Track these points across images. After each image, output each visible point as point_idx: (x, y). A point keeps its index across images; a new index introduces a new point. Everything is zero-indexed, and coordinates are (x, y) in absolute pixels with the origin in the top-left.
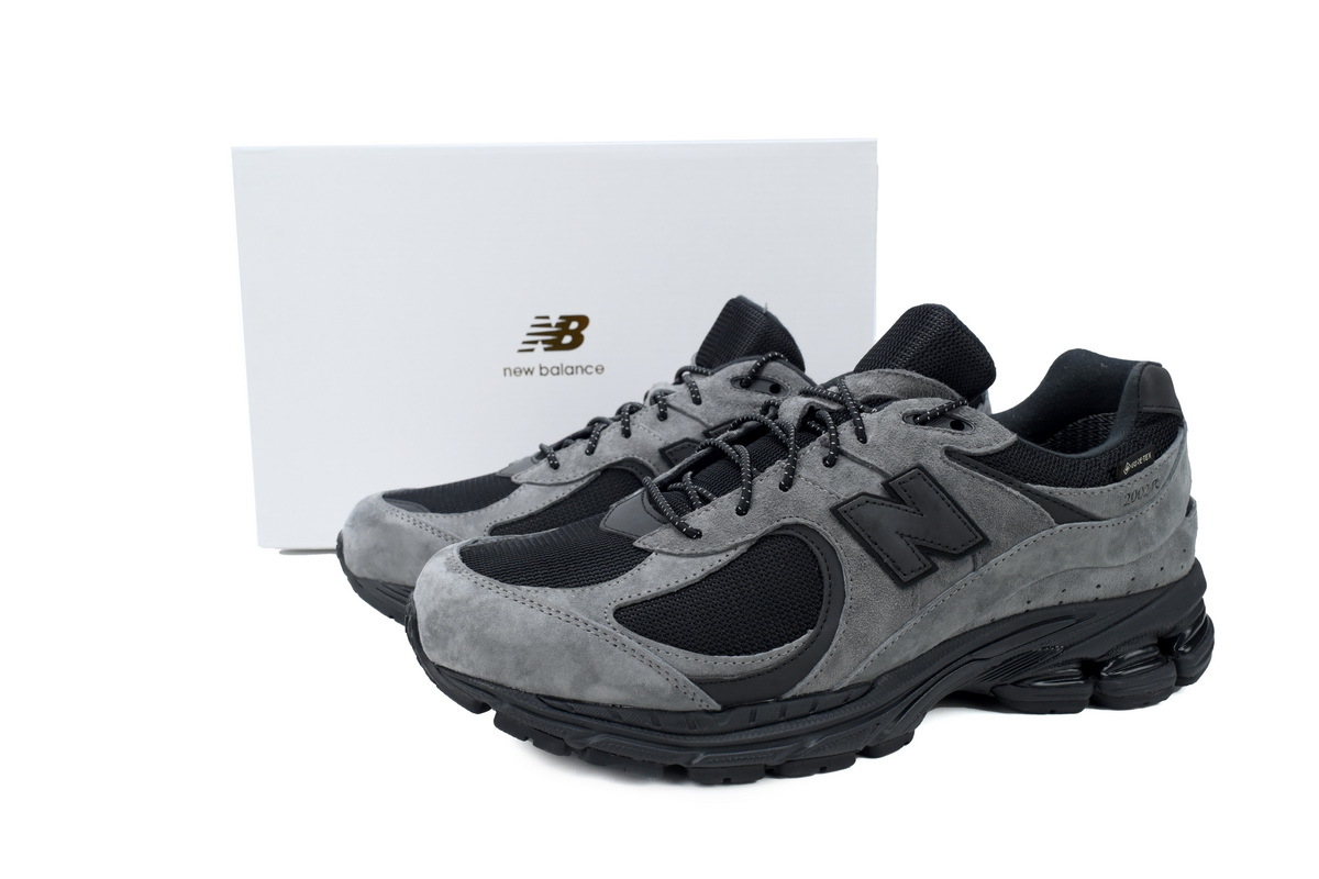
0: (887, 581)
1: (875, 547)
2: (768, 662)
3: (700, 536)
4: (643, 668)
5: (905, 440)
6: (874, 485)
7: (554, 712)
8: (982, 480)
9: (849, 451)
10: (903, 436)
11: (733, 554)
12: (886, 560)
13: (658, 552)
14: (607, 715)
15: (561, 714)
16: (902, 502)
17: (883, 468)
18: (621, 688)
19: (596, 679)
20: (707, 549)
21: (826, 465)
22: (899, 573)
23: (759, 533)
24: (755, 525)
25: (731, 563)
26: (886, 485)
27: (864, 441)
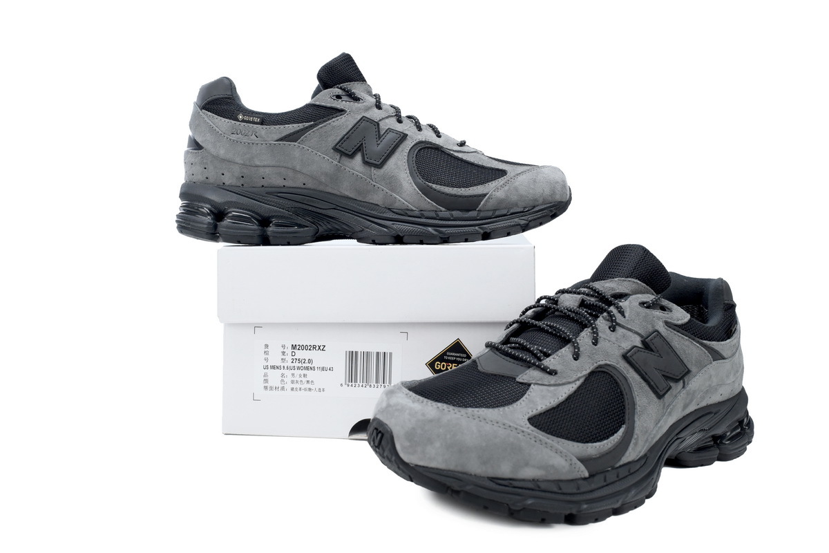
0: (653, 395)
1: (647, 377)
2: (610, 445)
3: (556, 373)
4: (553, 454)
5: (645, 317)
6: (637, 341)
7: (501, 487)
8: (683, 338)
9: (621, 323)
10: (644, 314)
11: (578, 383)
12: (652, 383)
13: (535, 384)
14: (530, 485)
15: (504, 488)
16: (652, 350)
17: (639, 332)
18: (539, 468)
19: (527, 464)
20: (564, 381)
21: (611, 331)
22: (658, 390)
23: (588, 371)
24: (585, 367)
25: (579, 388)
26: (644, 342)
27: (625, 317)
